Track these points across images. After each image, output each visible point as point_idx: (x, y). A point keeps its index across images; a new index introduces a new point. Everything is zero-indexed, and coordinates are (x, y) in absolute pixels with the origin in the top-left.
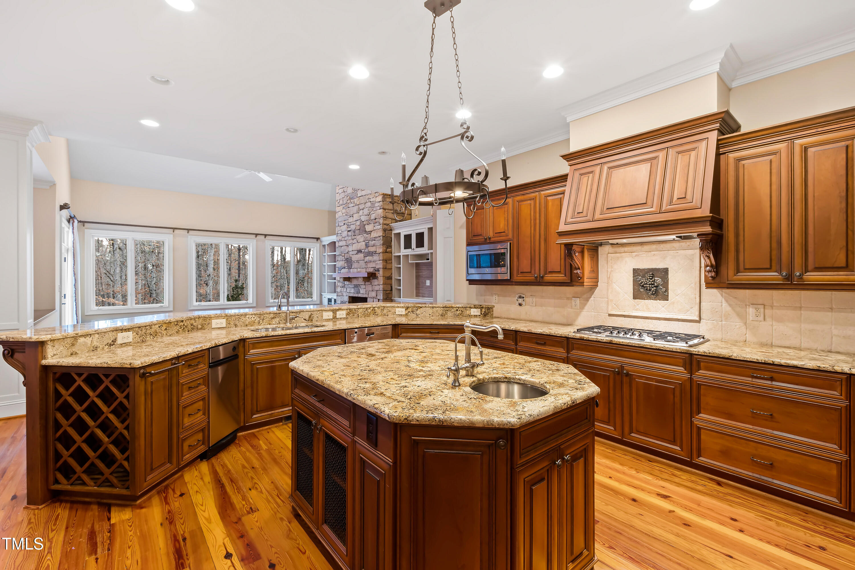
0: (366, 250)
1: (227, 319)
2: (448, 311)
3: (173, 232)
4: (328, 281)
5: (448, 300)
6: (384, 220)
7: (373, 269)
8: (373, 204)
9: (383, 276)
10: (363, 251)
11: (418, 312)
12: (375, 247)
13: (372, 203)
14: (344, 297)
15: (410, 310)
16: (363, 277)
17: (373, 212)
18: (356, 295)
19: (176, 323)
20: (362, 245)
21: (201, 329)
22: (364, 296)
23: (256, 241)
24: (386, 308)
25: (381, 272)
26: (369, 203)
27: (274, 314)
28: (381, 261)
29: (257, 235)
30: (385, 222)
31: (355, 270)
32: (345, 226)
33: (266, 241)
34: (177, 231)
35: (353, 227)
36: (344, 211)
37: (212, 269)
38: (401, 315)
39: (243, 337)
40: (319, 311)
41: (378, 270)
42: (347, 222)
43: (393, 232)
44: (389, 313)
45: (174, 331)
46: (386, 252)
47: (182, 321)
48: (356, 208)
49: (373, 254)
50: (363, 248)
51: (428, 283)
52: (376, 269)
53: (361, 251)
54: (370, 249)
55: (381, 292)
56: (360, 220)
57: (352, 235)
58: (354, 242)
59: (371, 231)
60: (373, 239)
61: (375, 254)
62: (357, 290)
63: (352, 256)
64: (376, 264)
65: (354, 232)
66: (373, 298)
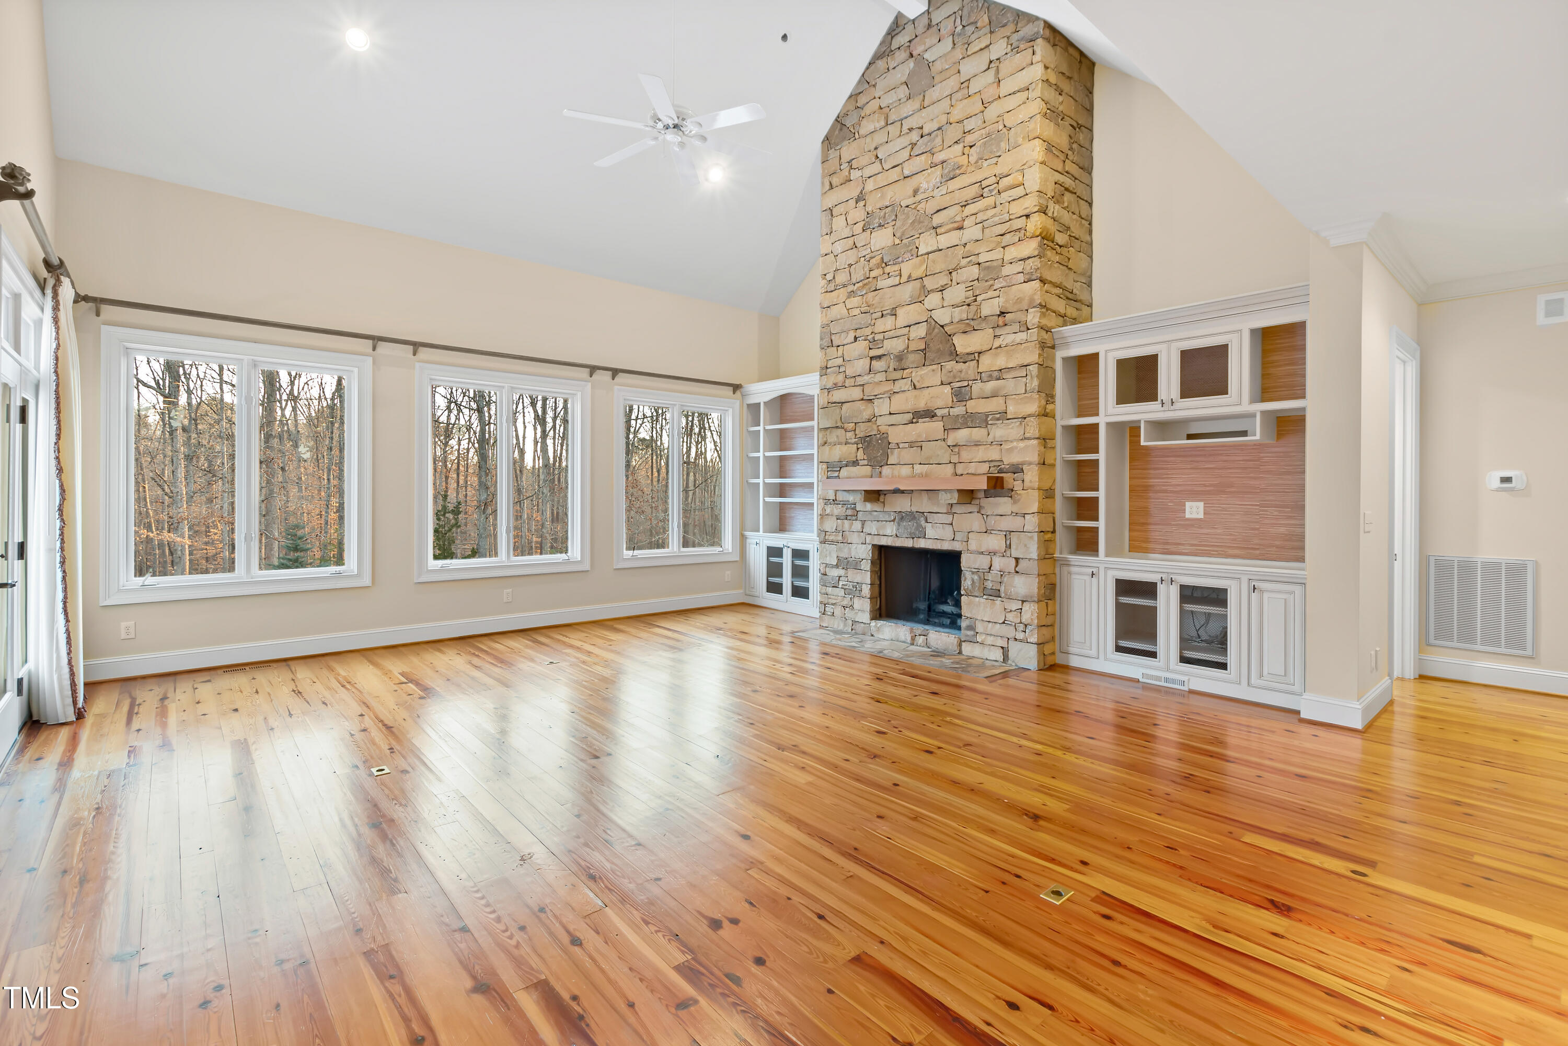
0: (959, 410)
3: (374, 349)
4: (768, 499)
6: (1043, 315)
7: (987, 465)
8: (991, 269)
9: (1039, 489)
10: (939, 413)
12: (1001, 400)
13: (988, 268)
14: (854, 546)
16: (959, 491)
17: (991, 293)
18: (909, 543)
20: (941, 397)
22: (946, 546)
23: (593, 387)
25: (1032, 476)
26: (975, 269)
28: (1035, 442)
29: (593, 369)
30: (1045, 322)
31: (905, 471)
32: (862, 345)
33: (616, 387)
34: (383, 348)
35: (894, 346)
36: (854, 301)
41: (1017, 469)
42: (868, 331)
43: (1060, 354)
46: (1046, 415)
48: (909, 290)
49: (991, 420)
50: (940, 403)
51: (1194, 510)
52: (1003, 466)
53: (929, 414)
54: (974, 406)
55: (1031, 538)
56: (927, 321)
57: (891, 369)
58: (901, 388)
59: (980, 353)
60: (991, 376)
61: (998, 419)
62: (914, 528)
63: (891, 430)
64: (1008, 450)
65: (900, 358)
66: (992, 553)
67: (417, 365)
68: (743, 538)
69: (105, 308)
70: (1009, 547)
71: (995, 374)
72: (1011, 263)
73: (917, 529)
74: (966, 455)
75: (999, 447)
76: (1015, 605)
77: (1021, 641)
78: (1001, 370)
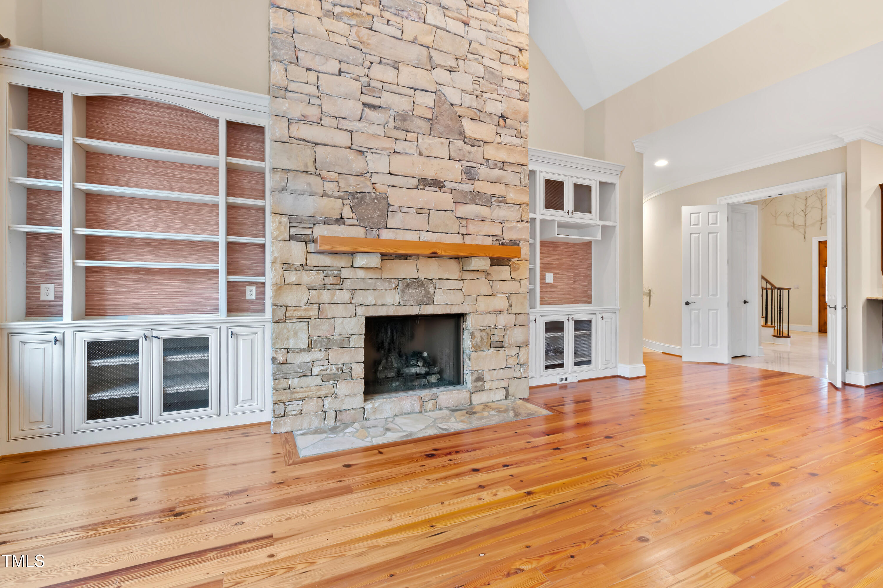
0: (467, 187)
7: (490, 239)
10: (448, 185)
12: (503, 187)
13: (493, 72)
17: (496, 96)
18: (414, 311)
20: (451, 171)
25: (526, 250)
26: (481, 68)
28: (528, 225)
32: (350, 83)
41: (514, 244)
42: (359, 71)
49: (495, 201)
50: (448, 176)
52: (504, 241)
53: (438, 184)
54: (481, 186)
55: (525, 297)
56: (435, 93)
57: (391, 125)
58: (404, 149)
59: (485, 142)
60: (495, 165)
61: (501, 202)
62: (421, 295)
63: (391, 192)
64: (507, 228)
65: (403, 117)
66: (498, 312)
70: (510, 306)
71: (500, 164)
72: (509, 79)
73: (425, 296)
74: (472, 228)
75: (501, 225)
76: (514, 352)
77: (518, 378)
78: (503, 162)
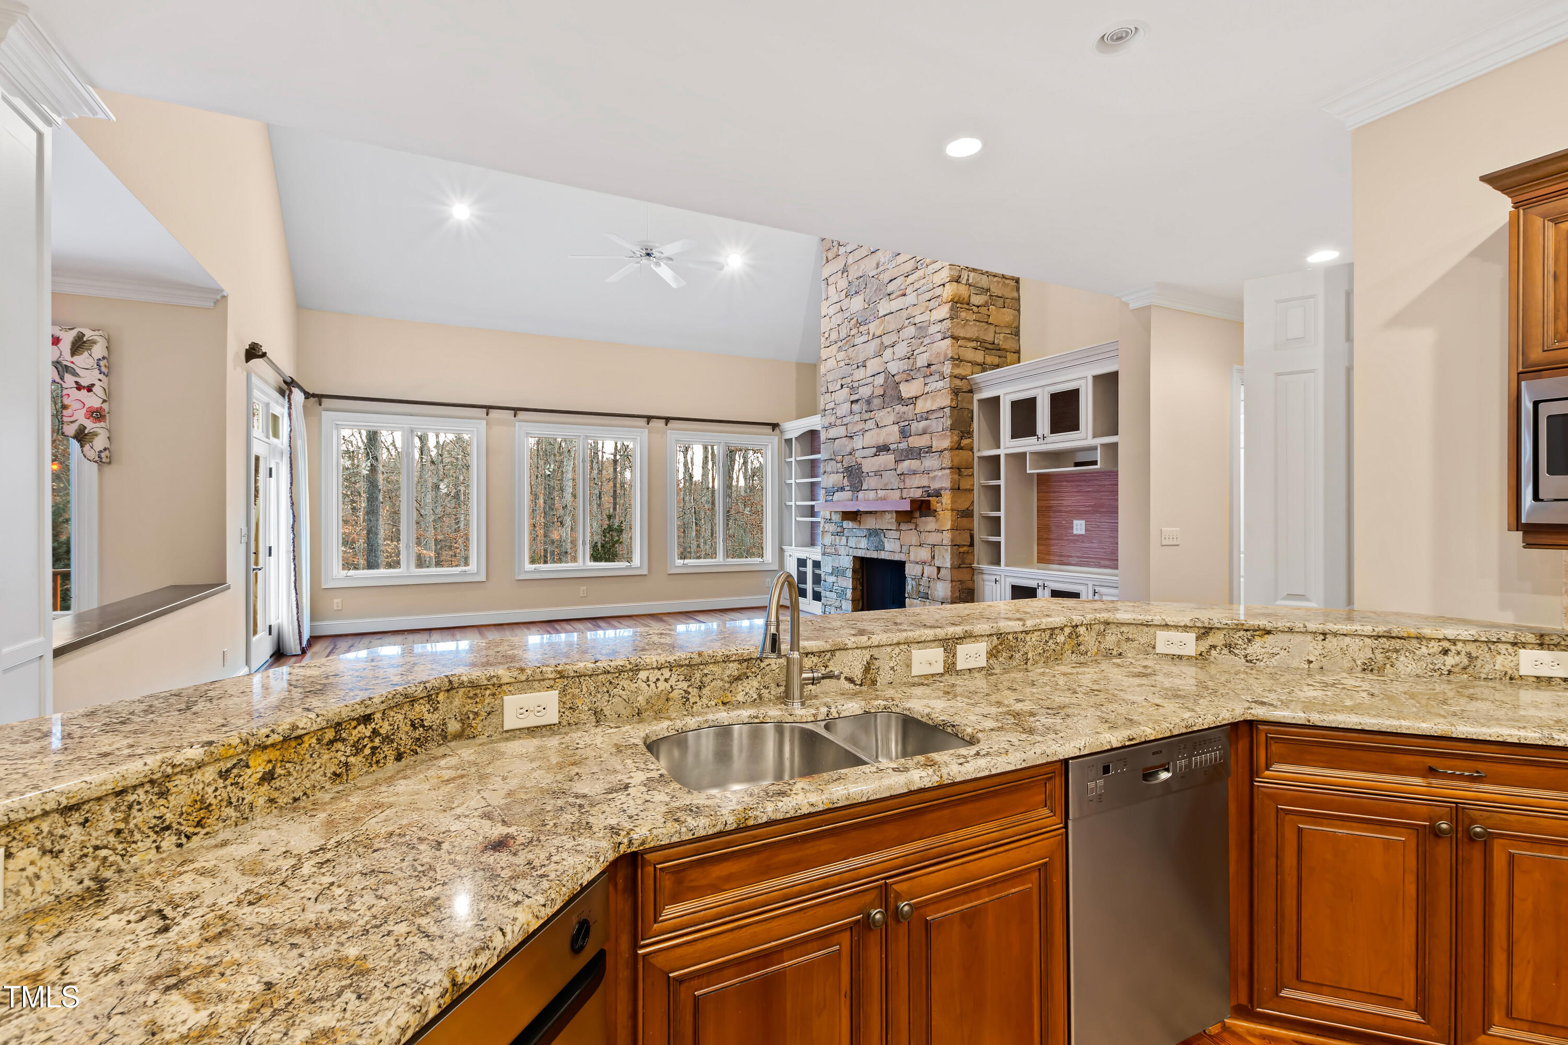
0: (903, 446)
1: (563, 691)
2: (1397, 651)
3: (487, 414)
4: (798, 519)
5: (1290, 596)
6: (955, 366)
7: (920, 490)
8: (922, 329)
9: (952, 510)
10: (892, 447)
11: (1256, 648)
12: (927, 437)
13: (920, 327)
14: (842, 557)
15: (1217, 639)
16: (897, 512)
17: (922, 349)
18: (874, 555)
19: (330, 734)
20: (890, 434)
21: (459, 736)
22: (896, 557)
23: (649, 432)
24: (1113, 629)
25: (946, 499)
26: (912, 328)
27: (741, 662)
28: (948, 471)
29: (649, 418)
30: (957, 371)
31: (872, 495)
32: (846, 390)
33: (669, 431)
34: (493, 413)
35: (865, 392)
36: (841, 355)
37: (570, 495)
38: (1180, 657)
39: (630, 842)
40: (898, 644)
41: (938, 494)
42: (849, 380)
43: (977, 397)
44: (1125, 646)
45: (317, 776)
46: (959, 448)
47: (366, 719)
48: (874, 345)
49: (923, 453)
50: (892, 440)
51: (1079, 527)
52: (930, 491)
53: (886, 448)
54: (912, 442)
56: (884, 372)
57: (864, 411)
58: (869, 426)
59: (916, 398)
60: (922, 417)
61: (927, 453)
62: (877, 542)
63: (864, 461)
64: (932, 477)
65: (869, 402)
66: (924, 563)
67: (517, 424)
68: (782, 551)
69: (325, 401)
70: (933, 557)
71: (925, 415)
72: (934, 324)
73: (879, 543)
74: (908, 482)
75: (928, 476)
78: (928, 412)
